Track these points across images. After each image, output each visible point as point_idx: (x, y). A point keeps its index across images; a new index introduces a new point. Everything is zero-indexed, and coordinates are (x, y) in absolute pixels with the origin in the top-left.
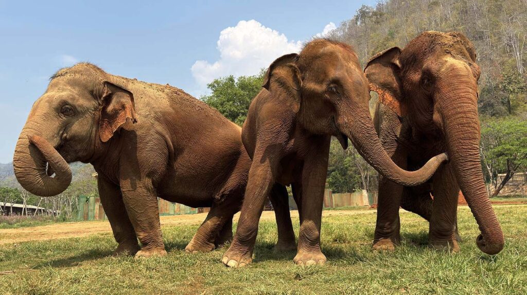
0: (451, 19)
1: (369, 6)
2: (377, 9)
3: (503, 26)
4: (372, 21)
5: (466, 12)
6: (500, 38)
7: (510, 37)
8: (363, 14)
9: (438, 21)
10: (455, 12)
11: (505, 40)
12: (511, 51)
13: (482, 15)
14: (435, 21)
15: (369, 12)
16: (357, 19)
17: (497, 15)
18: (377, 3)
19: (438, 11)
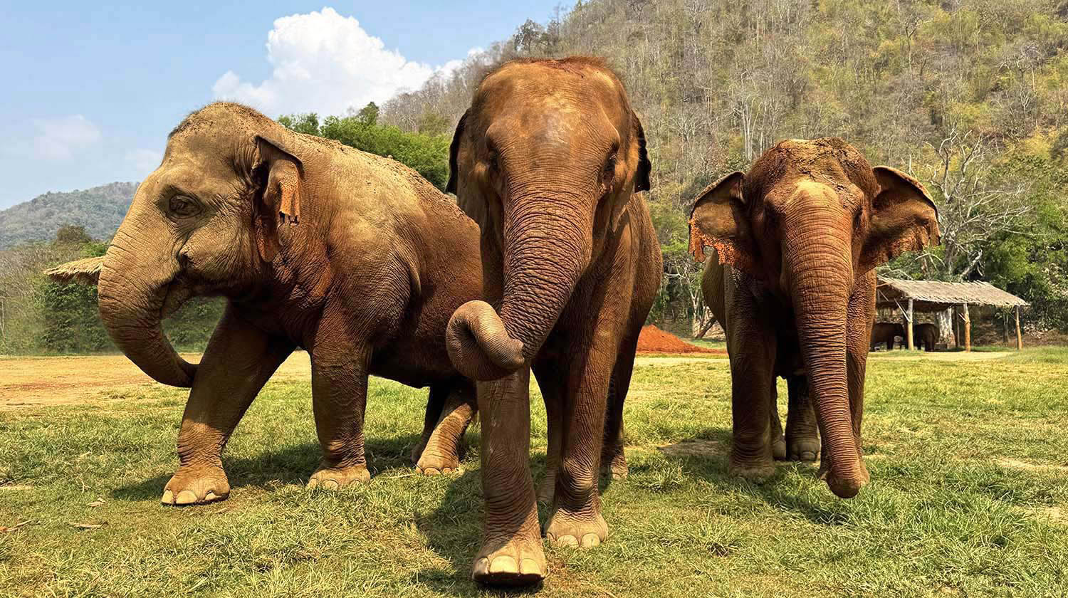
0: (659, 63)
1: (538, 22)
2: (549, 29)
3: (733, 85)
4: (540, 48)
5: (682, 56)
6: (725, 103)
7: (740, 103)
8: (528, 34)
9: (641, 64)
10: (666, 53)
11: (733, 106)
12: (738, 125)
13: (704, 64)
14: (636, 63)
15: (537, 33)
16: (517, 41)
17: (725, 67)
18: (550, 21)
19: (643, 47)
